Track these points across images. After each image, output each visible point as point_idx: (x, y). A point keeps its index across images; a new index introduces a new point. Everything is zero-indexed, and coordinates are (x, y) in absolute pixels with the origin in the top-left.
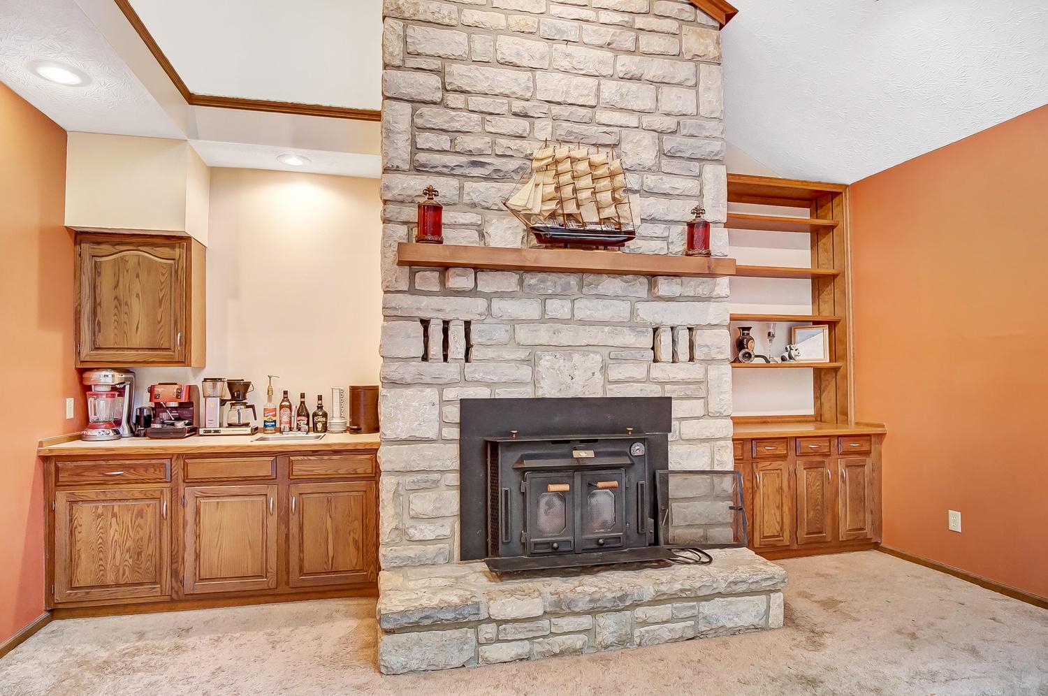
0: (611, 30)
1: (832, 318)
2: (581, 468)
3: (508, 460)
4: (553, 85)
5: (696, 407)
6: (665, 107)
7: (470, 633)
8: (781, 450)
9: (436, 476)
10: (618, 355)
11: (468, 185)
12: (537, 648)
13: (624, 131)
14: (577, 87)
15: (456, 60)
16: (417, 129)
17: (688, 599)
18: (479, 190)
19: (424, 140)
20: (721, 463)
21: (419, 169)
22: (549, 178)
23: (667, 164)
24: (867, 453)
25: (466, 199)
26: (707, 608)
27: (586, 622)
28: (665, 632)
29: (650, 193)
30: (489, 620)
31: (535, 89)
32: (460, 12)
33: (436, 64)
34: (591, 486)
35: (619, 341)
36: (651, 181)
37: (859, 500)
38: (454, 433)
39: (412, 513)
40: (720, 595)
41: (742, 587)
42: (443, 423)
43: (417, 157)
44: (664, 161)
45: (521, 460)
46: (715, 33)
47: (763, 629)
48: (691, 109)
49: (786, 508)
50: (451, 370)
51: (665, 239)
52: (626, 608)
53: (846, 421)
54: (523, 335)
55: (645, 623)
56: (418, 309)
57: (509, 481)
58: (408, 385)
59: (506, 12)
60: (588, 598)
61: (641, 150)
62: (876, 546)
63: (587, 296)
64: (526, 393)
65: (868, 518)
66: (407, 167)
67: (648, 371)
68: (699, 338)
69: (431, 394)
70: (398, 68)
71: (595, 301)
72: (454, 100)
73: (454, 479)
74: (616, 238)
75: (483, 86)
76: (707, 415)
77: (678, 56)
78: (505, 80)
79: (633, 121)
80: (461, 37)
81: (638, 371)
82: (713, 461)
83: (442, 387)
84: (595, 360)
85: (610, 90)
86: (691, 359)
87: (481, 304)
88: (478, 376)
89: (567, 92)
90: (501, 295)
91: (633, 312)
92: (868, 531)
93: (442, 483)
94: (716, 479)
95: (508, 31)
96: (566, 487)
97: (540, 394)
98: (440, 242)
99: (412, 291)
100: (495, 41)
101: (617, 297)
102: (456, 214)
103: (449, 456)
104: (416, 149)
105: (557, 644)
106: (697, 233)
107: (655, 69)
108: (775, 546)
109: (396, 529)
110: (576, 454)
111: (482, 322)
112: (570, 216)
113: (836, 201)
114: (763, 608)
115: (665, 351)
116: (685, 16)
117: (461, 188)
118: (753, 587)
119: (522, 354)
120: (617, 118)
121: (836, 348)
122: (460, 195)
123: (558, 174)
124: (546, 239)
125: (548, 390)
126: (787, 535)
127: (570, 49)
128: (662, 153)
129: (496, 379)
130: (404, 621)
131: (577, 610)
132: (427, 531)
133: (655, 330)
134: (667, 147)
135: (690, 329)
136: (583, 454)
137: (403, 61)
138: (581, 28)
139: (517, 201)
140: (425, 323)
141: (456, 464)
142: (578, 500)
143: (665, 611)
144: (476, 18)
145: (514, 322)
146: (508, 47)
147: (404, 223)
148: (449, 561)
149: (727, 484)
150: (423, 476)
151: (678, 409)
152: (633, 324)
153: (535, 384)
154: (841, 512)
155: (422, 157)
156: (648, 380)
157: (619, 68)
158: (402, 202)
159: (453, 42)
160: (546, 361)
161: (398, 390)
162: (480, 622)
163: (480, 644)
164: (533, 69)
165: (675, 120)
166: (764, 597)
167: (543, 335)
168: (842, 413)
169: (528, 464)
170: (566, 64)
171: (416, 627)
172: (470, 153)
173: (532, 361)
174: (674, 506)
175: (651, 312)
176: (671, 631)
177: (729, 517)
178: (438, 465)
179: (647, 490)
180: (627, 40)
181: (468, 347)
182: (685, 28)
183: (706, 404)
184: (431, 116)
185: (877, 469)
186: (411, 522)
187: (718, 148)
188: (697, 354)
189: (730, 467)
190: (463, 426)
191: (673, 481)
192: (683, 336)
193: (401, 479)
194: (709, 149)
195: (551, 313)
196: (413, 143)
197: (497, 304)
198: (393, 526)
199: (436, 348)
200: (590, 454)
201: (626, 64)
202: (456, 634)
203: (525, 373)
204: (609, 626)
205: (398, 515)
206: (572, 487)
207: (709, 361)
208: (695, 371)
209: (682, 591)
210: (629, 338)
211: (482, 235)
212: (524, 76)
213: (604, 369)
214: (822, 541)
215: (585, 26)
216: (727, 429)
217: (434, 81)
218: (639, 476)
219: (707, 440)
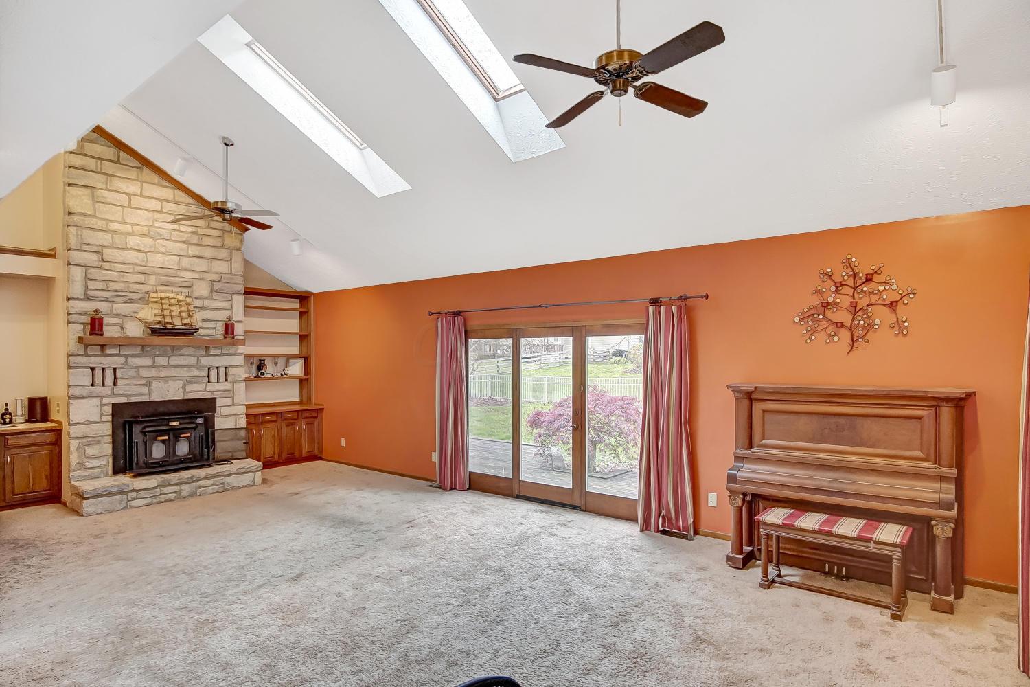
0: (186, 235)
1: (306, 356)
2: (173, 429)
3: (137, 429)
4: (157, 259)
5: (228, 401)
6: (215, 270)
7: (124, 496)
8: (274, 418)
9: (100, 438)
10: (192, 380)
11: (115, 306)
12: (155, 500)
13: (194, 280)
14: (168, 261)
15: (107, 247)
16: (87, 279)
17: (220, 476)
18: (120, 308)
19: (92, 285)
20: (240, 425)
21: (88, 298)
22: (158, 306)
23: (215, 295)
24: (316, 417)
25: (114, 312)
26: (228, 479)
27: (176, 488)
28: (210, 490)
29: (207, 308)
30: (133, 490)
31: (147, 261)
32: (107, 224)
33: (95, 249)
34: (177, 438)
35: (191, 374)
36: (207, 303)
37: (312, 440)
38: (109, 418)
39: (87, 455)
40: (233, 474)
41: (243, 470)
42: (102, 414)
43: (88, 293)
44: (214, 294)
45: (145, 427)
46: (240, 237)
47: (253, 486)
48: (226, 271)
49: (276, 444)
50: (107, 390)
51: (215, 328)
52: (193, 482)
53: (310, 403)
54: (144, 373)
55: (202, 487)
56: (89, 363)
57: (138, 438)
58: (84, 398)
59: (132, 225)
60: (177, 479)
61: (202, 289)
62: (321, 459)
63: (176, 355)
64: (145, 399)
65: (316, 447)
66: (82, 297)
67: (206, 386)
68: (230, 371)
69: (96, 401)
70: (78, 250)
71: (180, 357)
72: (107, 266)
73: (109, 439)
74: (189, 332)
75: (120, 259)
76: (233, 404)
77: (222, 247)
78: (131, 257)
79: (197, 276)
80: (108, 236)
81: (201, 387)
82: (236, 423)
83: (101, 398)
84: (179, 383)
85: (186, 262)
86: (226, 380)
87: (122, 360)
88: (121, 392)
89: (164, 263)
90: (133, 356)
91: (198, 361)
92: (316, 452)
93: (102, 442)
94: (237, 431)
95: (133, 234)
96: (166, 438)
97: (152, 399)
98: (102, 335)
99: (86, 355)
100: (126, 238)
101: (190, 355)
102: (109, 319)
103: (107, 429)
104: (87, 289)
105: (163, 498)
106: (229, 328)
107: (208, 252)
108: (271, 462)
109: (79, 463)
110: (170, 424)
111: (122, 368)
112: (168, 323)
113: (308, 299)
114: (252, 478)
115: (214, 378)
116: (225, 229)
117: (112, 307)
118: (248, 470)
119: (143, 382)
120: (188, 274)
121: (306, 369)
122: (111, 310)
123: (162, 304)
124: (155, 332)
125: (156, 397)
126: (277, 456)
127: (165, 243)
128: (213, 291)
129: (129, 393)
130: (95, 493)
131: (172, 483)
132: (95, 463)
133: (209, 369)
134: (216, 287)
135: (226, 368)
136: (174, 423)
137: (81, 247)
138: (171, 234)
139: (141, 315)
140: (93, 369)
141: (110, 432)
142: (171, 443)
143: (210, 482)
144: (116, 227)
145: (139, 368)
146: (133, 241)
147: (82, 323)
148: (106, 475)
149: (243, 433)
150: (93, 439)
151: (219, 403)
152: (198, 367)
153: (150, 394)
154: (303, 445)
155: (91, 293)
156: (205, 390)
157: (190, 252)
158: (80, 314)
159: (105, 238)
160: (155, 384)
161: (79, 400)
162: (129, 491)
163: (129, 501)
164: (146, 252)
165: (220, 275)
166: (253, 474)
167: (153, 373)
168: (309, 399)
169: (147, 429)
170: (163, 250)
171: (101, 495)
172: (116, 291)
173: (148, 384)
174: (217, 444)
175: (206, 361)
176: (213, 489)
177: (243, 447)
178: (100, 433)
179: (204, 437)
180: (195, 239)
181: (115, 378)
182: (226, 234)
183: (233, 399)
184: (94, 273)
185: (321, 424)
186: (87, 460)
187: (240, 289)
188: (229, 378)
189: (244, 425)
190: (113, 415)
191: (217, 434)
192: (222, 371)
193: (80, 441)
194: (236, 289)
195: (157, 363)
196: (86, 286)
197: (130, 360)
198: (77, 462)
199: (98, 380)
200: (178, 423)
201: (193, 250)
202: (118, 497)
203: (145, 390)
204: (186, 489)
205: (79, 457)
206: (169, 438)
207: (235, 381)
208: (228, 386)
209: (218, 473)
210: (196, 373)
211: (122, 328)
212: (141, 255)
213: (184, 387)
214: (294, 458)
215: (173, 232)
216: (243, 410)
217: (94, 257)
218: (200, 432)
219: (233, 415)
